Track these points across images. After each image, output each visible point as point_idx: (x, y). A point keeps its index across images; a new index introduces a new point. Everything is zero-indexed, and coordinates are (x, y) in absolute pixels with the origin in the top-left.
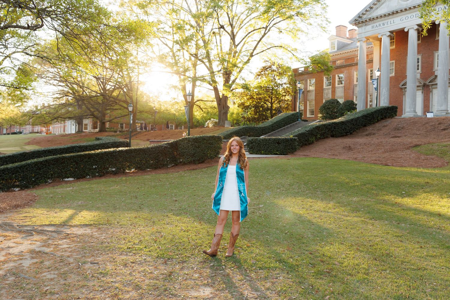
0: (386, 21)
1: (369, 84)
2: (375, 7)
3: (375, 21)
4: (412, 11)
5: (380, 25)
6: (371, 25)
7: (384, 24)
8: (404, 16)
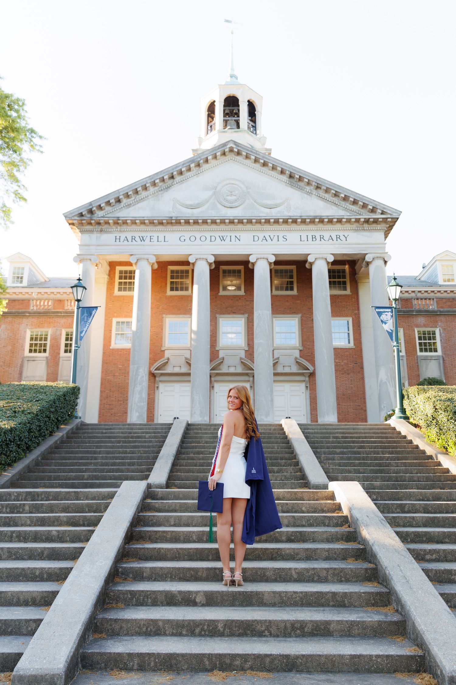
0: (149, 234)
1: (61, 359)
2: (125, 201)
3: (124, 227)
4: (205, 227)
5: (133, 238)
6: (116, 235)
7: (143, 239)
8: (186, 233)
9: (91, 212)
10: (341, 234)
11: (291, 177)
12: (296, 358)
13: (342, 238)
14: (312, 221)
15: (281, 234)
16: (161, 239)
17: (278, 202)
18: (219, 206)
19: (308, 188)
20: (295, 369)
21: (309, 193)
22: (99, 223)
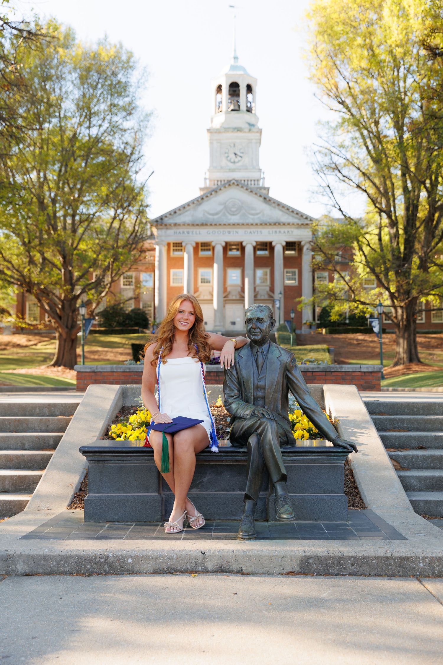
0: (192, 231)
2: (178, 213)
3: (179, 227)
5: (183, 233)
6: (175, 231)
7: (188, 233)
8: (211, 230)
9: (162, 219)
10: (290, 230)
11: (265, 198)
12: (267, 292)
13: (291, 232)
14: (275, 224)
15: (259, 230)
16: (198, 232)
17: (258, 212)
18: (227, 214)
19: (273, 205)
20: (266, 297)
21: (275, 207)
22: (166, 225)
